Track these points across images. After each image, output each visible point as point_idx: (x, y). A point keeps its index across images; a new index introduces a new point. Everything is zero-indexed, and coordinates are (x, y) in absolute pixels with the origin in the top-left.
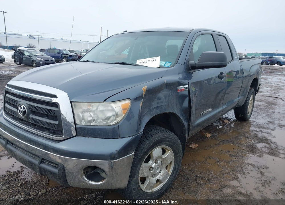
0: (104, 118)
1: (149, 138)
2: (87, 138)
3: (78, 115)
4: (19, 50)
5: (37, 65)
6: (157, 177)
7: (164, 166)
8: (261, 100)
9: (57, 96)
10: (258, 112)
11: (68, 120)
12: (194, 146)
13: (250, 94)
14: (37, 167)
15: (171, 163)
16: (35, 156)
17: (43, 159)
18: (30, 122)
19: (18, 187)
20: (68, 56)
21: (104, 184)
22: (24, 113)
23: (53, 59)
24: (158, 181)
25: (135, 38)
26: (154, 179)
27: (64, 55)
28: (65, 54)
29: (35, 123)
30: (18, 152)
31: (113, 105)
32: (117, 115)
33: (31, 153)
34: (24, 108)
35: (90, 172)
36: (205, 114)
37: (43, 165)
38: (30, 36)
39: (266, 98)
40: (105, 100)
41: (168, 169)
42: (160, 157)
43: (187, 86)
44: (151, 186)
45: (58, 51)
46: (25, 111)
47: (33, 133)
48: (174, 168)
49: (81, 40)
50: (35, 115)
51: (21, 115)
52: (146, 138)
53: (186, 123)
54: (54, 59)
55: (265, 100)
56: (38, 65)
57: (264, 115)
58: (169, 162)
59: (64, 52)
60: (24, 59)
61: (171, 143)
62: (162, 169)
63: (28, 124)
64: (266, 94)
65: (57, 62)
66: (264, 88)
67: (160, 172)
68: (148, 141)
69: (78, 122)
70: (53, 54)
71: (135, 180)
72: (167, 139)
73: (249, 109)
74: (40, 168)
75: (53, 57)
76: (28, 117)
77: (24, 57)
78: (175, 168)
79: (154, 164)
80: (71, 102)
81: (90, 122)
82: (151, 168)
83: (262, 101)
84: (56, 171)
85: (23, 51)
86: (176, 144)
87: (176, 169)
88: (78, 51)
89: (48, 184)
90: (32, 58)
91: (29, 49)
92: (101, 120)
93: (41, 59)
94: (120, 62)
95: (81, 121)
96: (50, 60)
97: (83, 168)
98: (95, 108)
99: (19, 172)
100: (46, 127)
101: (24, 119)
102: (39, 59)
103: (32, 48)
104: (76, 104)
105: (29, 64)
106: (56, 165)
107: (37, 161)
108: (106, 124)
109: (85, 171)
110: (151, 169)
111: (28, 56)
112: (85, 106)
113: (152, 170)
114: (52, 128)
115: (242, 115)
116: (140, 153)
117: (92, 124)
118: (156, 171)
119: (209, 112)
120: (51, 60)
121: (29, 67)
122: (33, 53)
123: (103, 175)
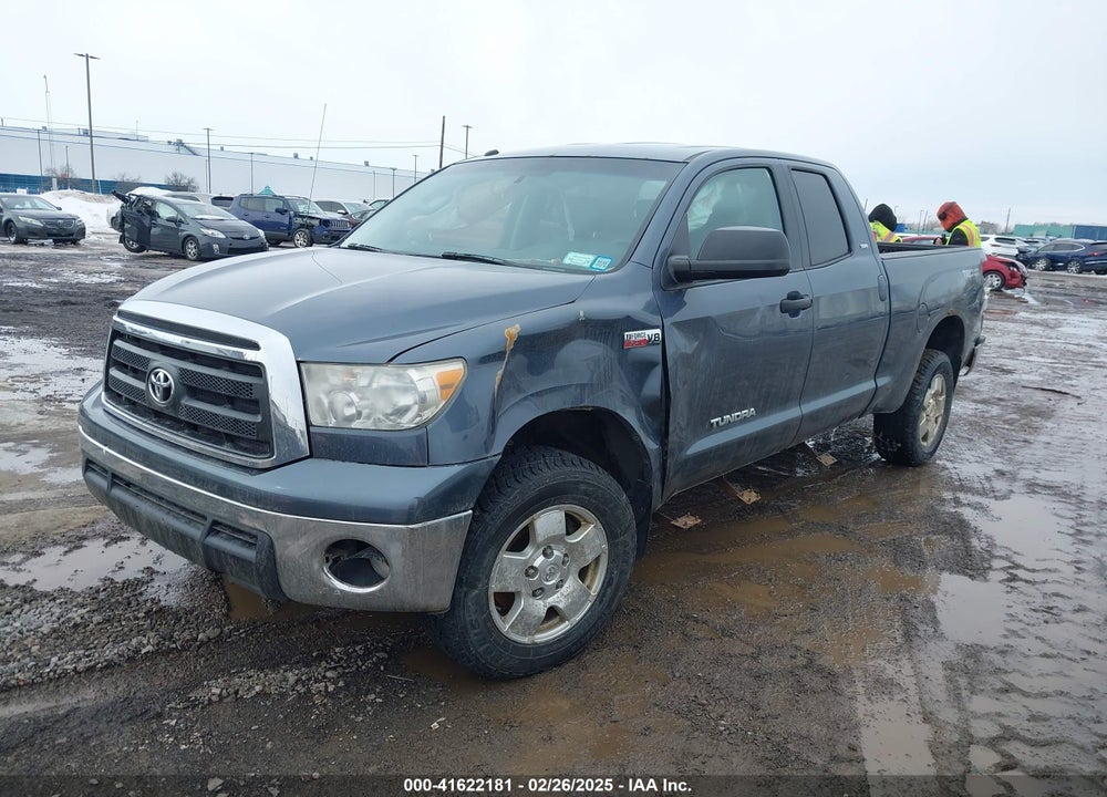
0: (389, 411)
1: (524, 479)
2: (341, 463)
3: (319, 402)
4: (140, 198)
5: (199, 254)
6: (551, 601)
7: (575, 569)
8: (1000, 399)
9: (261, 345)
10: (970, 440)
11: (291, 424)
12: (687, 522)
13: (930, 372)
14: (198, 545)
15: (597, 560)
16: (193, 515)
17: (215, 523)
18: (183, 418)
19: (138, 619)
20: (316, 223)
21: (381, 590)
22: (167, 391)
23: (260, 231)
24: (552, 612)
25: (516, 178)
26: (540, 606)
27: (299, 220)
28: (304, 217)
29: (196, 423)
30: (145, 508)
31: (413, 373)
32: (423, 402)
33: (184, 509)
34: (166, 379)
35: (345, 557)
36: (729, 425)
37: (214, 541)
38: (180, 144)
39: (1020, 395)
40: (391, 360)
41: (588, 582)
42: (557, 539)
43: (658, 331)
44: (525, 624)
45: (280, 205)
46: (169, 388)
47: (189, 451)
48: (605, 578)
49: (367, 164)
50: (198, 399)
51: (157, 398)
52: (515, 476)
53: (651, 445)
54: (261, 233)
55: (1016, 399)
56: (205, 256)
57: (988, 449)
58: (590, 558)
59: (301, 209)
60: (153, 231)
61: (595, 499)
62: (567, 578)
63: (176, 424)
64: (1027, 381)
65: (275, 242)
66: (1031, 358)
67: (558, 586)
68: (517, 485)
69: (315, 419)
70: (260, 217)
71: (477, 595)
72: (583, 487)
73: (928, 424)
74: (207, 548)
75: (258, 224)
76: (175, 405)
77: (155, 225)
78: (611, 579)
79: (542, 558)
80: (298, 363)
81: (350, 419)
82: (530, 571)
83: (1002, 403)
84: (249, 554)
85: (154, 201)
86: (612, 505)
87: (615, 581)
88: (352, 205)
89: (227, 615)
90: (183, 227)
91: (174, 196)
92: (381, 417)
93: (216, 232)
94: (461, 252)
95: (324, 417)
96: (247, 237)
97: (326, 545)
98: (363, 382)
99: (139, 582)
100: (227, 431)
101: (166, 412)
102: (210, 232)
103: (185, 189)
104: (313, 366)
105: (175, 251)
106: (249, 537)
107: (199, 529)
108: (391, 426)
109: (331, 557)
110: (532, 571)
111: (169, 220)
112: (336, 375)
113: (533, 577)
114: (244, 435)
115: (899, 445)
116: (493, 520)
117: (353, 425)
118: (547, 581)
119: (745, 420)
120: (251, 238)
121: (173, 261)
122: (189, 209)
123: (380, 567)
